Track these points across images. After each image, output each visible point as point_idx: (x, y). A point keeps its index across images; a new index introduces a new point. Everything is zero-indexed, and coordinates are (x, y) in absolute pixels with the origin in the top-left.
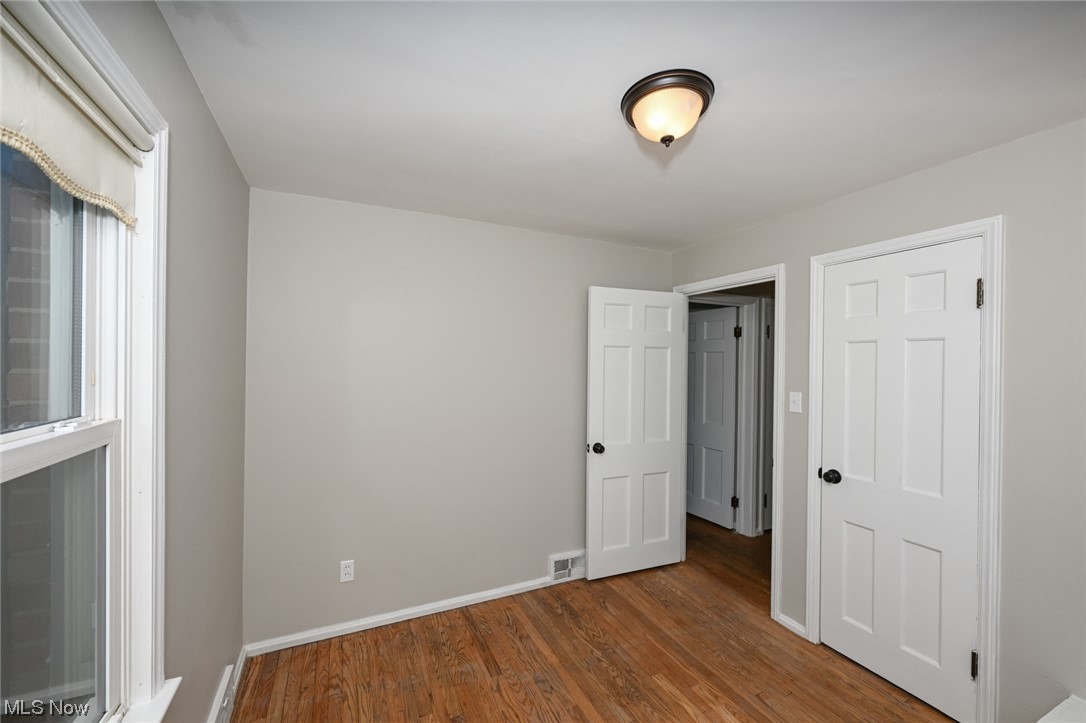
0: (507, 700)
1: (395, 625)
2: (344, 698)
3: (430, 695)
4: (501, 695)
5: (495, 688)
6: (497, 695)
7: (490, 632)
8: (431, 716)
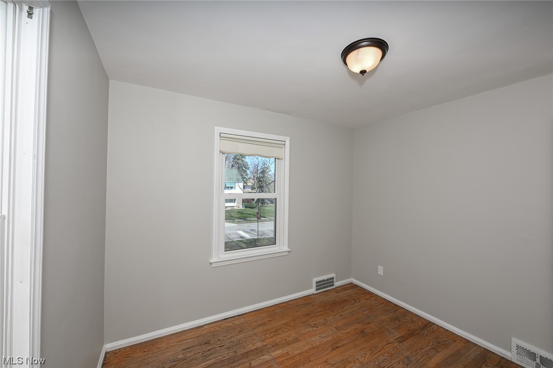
0: (385, 347)
1: (396, 305)
2: (352, 304)
3: (369, 323)
4: (387, 344)
5: (389, 342)
6: (386, 343)
7: (424, 335)
8: (360, 325)
